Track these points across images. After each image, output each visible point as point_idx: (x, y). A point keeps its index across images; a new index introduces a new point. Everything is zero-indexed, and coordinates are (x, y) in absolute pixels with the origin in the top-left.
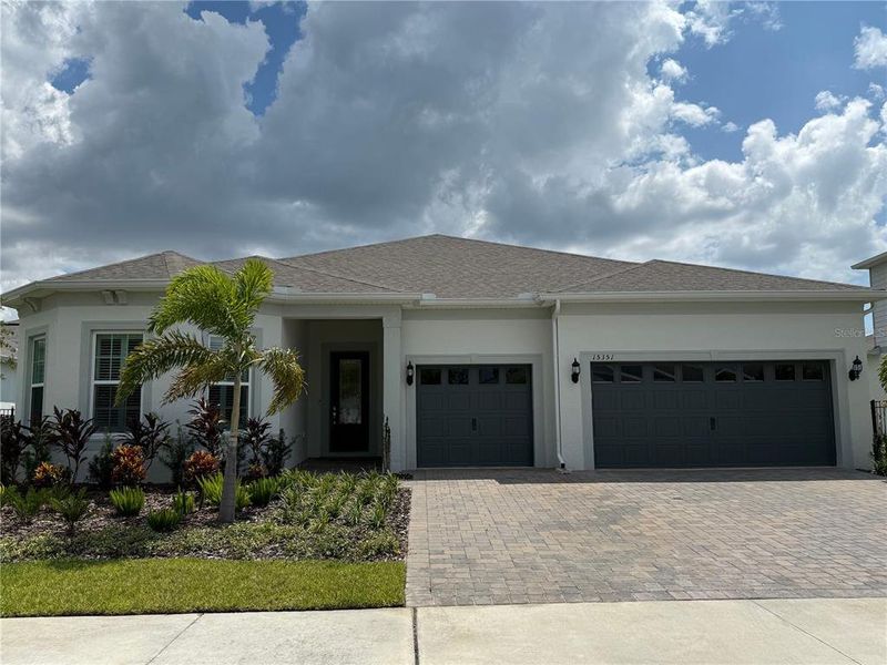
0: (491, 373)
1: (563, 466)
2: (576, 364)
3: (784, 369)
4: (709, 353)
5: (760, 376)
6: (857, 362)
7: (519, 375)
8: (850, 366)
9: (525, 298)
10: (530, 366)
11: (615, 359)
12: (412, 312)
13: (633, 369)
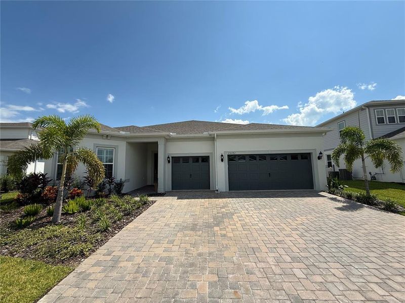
0: (196, 159)
1: (217, 190)
2: (222, 156)
3: (294, 156)
4: (268, 151)
5: (286, 159)
6: (321, 153)
7: (205, 159)
8: (318, 155)
9: (206, 134)
10: (209, 156)
11: (236, 154)
12: (168, 139)
13: (242, 157)
